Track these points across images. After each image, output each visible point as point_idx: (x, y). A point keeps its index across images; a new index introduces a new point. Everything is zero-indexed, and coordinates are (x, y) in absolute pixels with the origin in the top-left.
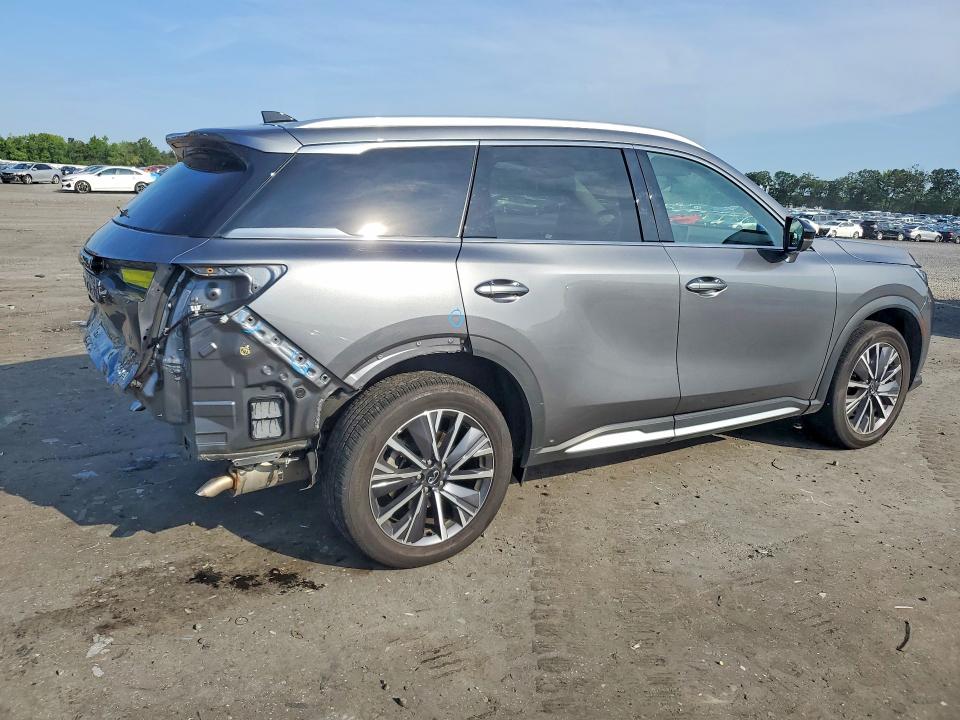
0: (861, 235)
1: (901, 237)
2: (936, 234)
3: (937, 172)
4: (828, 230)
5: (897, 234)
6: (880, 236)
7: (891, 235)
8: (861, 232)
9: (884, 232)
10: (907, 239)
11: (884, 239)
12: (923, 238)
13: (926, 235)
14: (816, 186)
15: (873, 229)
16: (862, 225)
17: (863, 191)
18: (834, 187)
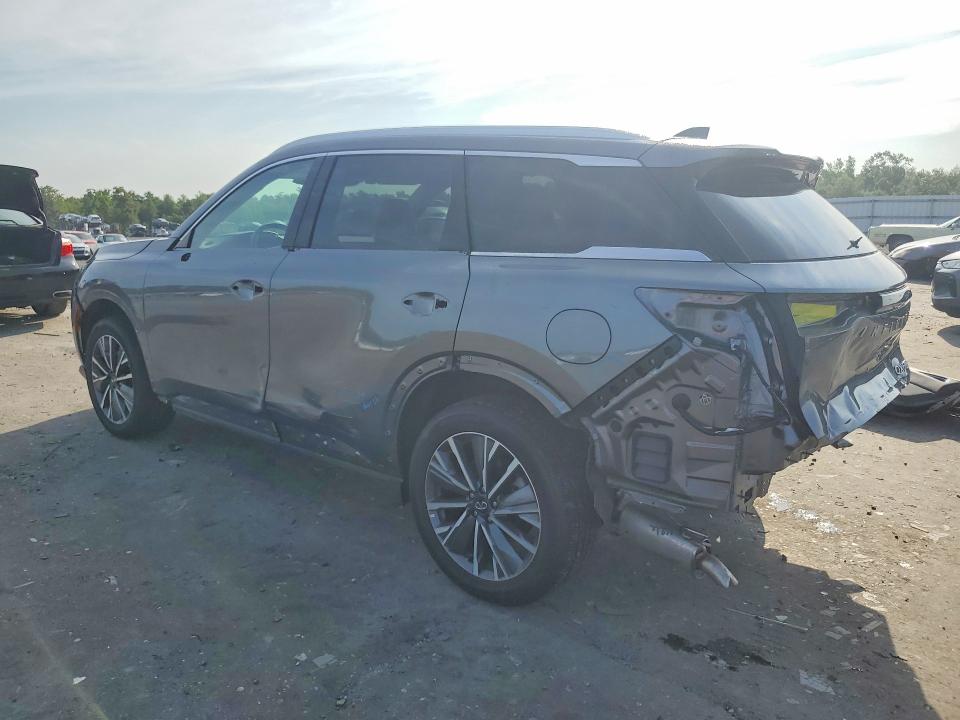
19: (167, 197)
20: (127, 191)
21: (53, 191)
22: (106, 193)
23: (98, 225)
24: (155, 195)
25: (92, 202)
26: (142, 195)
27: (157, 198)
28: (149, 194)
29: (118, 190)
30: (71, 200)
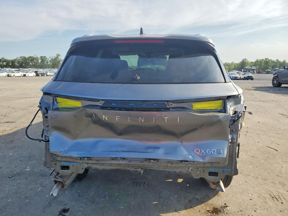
0: (35, 75)
1: (45, 75)
2: (54, 74)
3: (41, 57)
4: (26, 75)
5: (44, 74)
6: (40, 75)
7: (43, 75)
8: (35, 74)
9: (41, 74)
10: (47, 75)
11: (41, 76)
12: (51, 75)
13: (51, 74)
14: (8, 62)
15: (38, 73)
16: (34, 72)
17: (22, 63)
18: (13, 62)
19: (284, 61)
20: (269, 59)
21: (247, 60)
22: (263, 60)
23: (255, 70)
24: (279, 60)
25: (257, 63)
26: (275, 60)
27: (280, 61)
28: (277, 60)
29: (266, 59)
30: (251, 63)
